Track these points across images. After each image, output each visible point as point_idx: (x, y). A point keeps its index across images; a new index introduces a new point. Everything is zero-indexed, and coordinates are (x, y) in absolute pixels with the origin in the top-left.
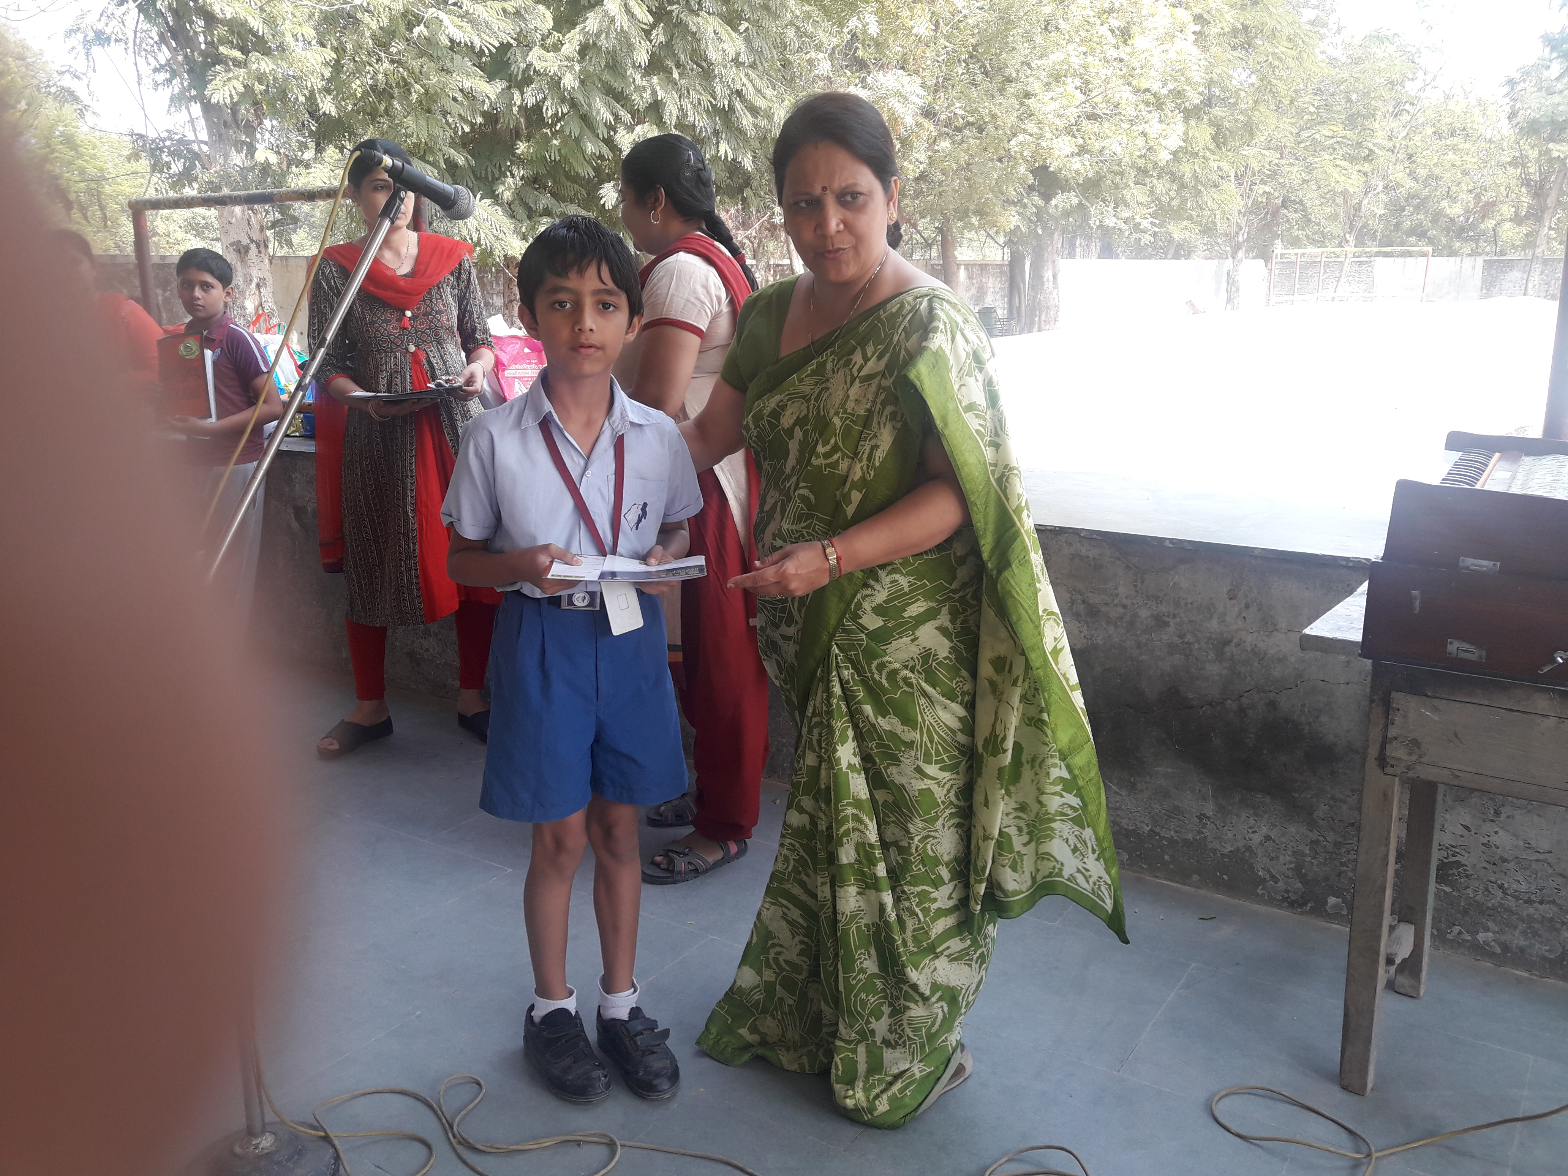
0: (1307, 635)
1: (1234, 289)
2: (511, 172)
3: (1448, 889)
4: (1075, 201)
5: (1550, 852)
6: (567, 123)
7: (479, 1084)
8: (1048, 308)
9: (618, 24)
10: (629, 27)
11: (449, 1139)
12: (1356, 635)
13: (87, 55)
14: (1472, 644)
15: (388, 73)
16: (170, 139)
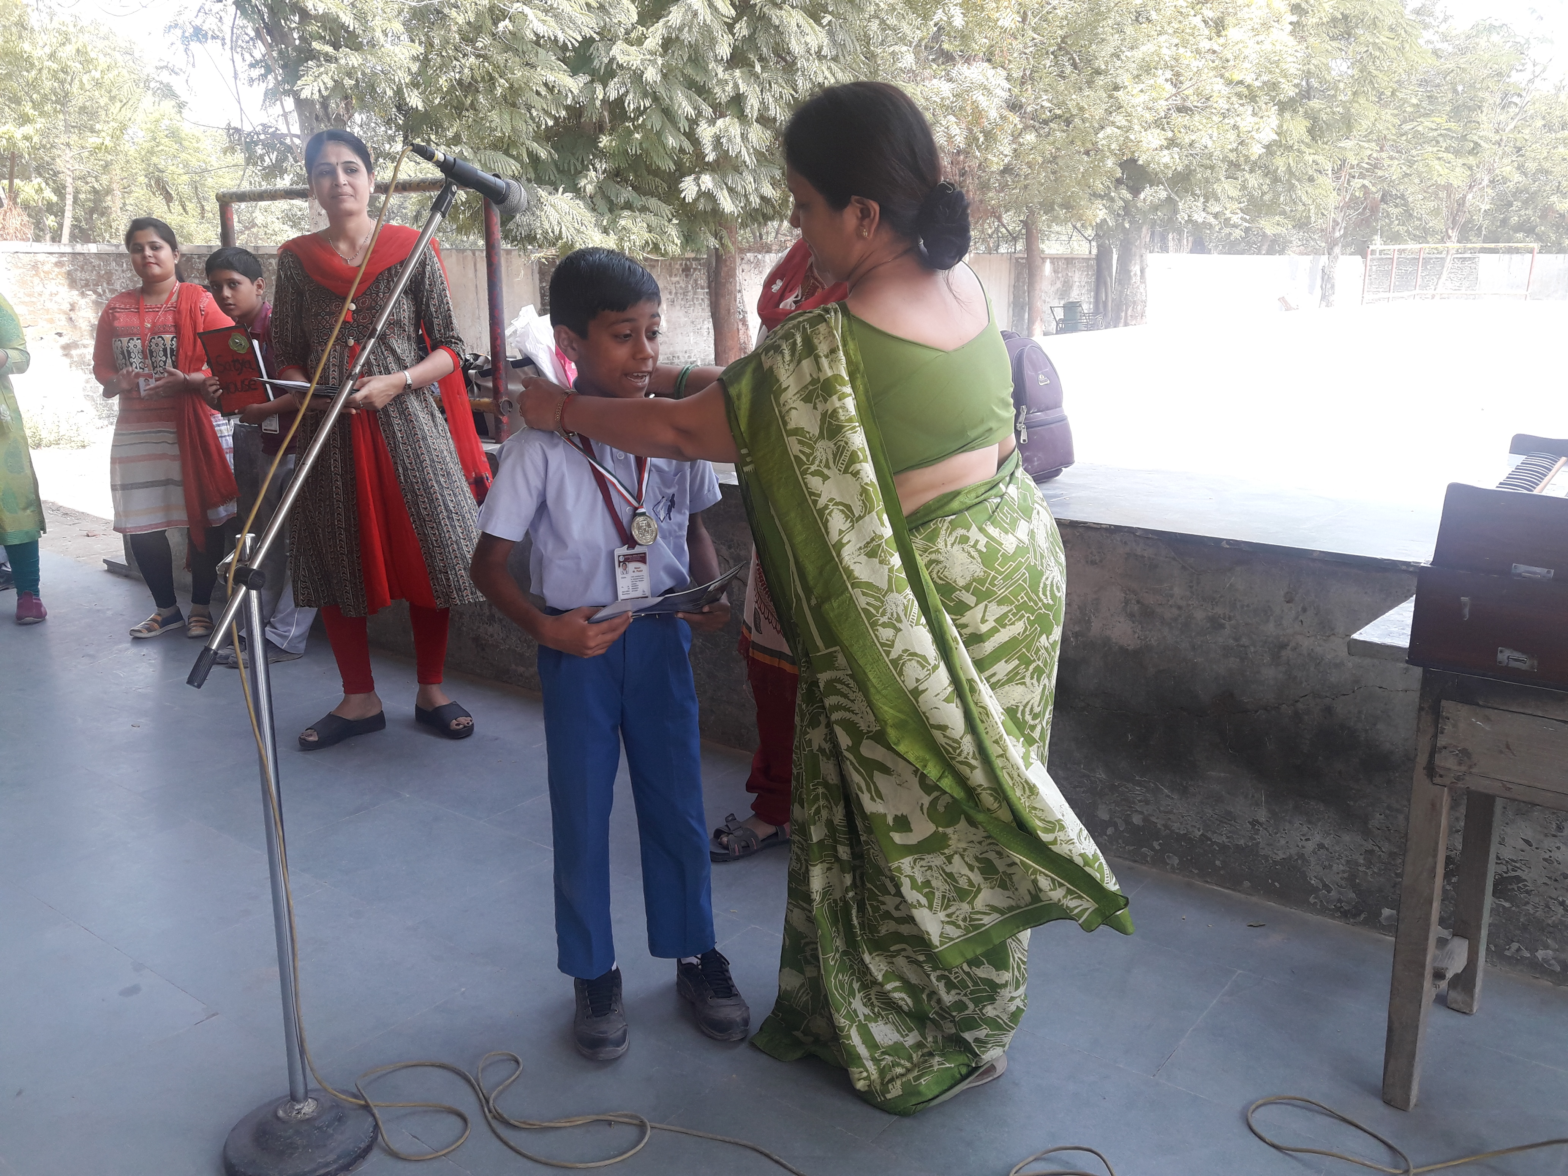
0: (1356, 640)
1: (1329, 286)
2: (593, 165)
3: (1507, 905)
4: (1163, 195)
6: (649, 117)
7: (517, 1062)
8: (1134, 302)
9: (701, 17)
10: (711, 21)
11: (484, 1112)
12: (1404, 641)
13: (186, 50)
14: (1523, 652)
15: (474, 67)
16: (265, 133)
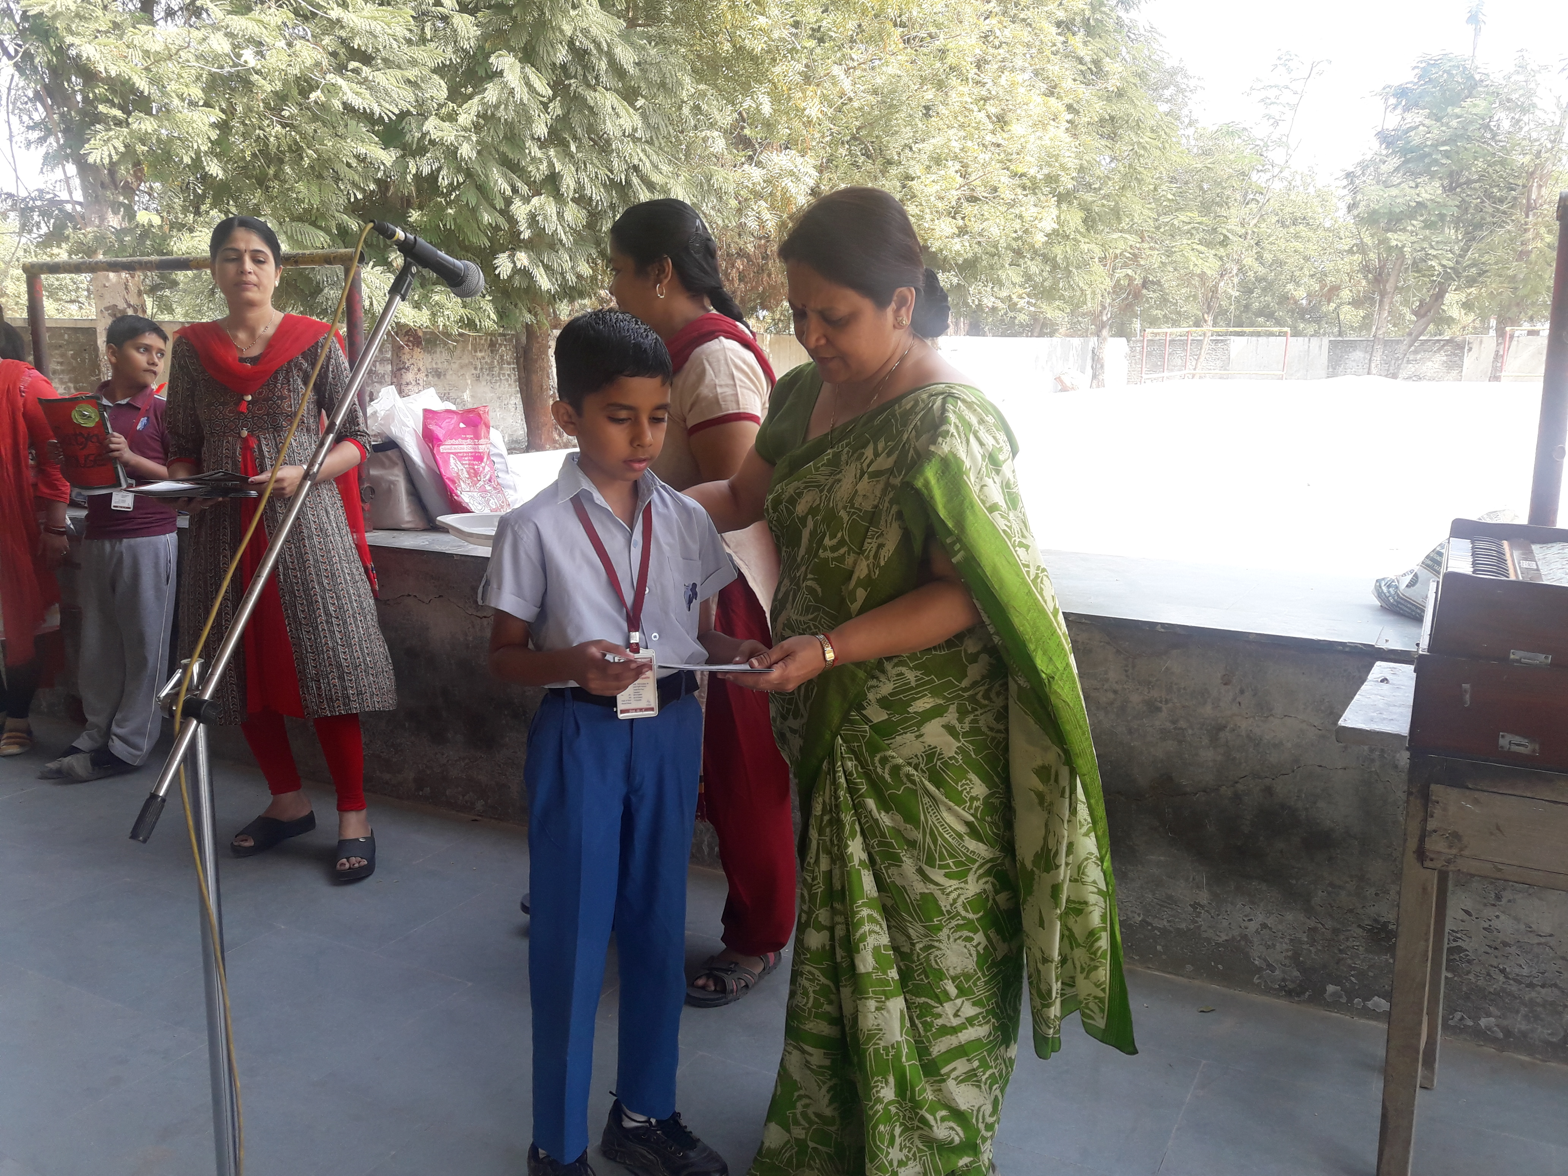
0: (1340, 726)
1: (1099, 366)
4: (955, 281)
5: (1551, 935)
6: (463, 193)
9: (518, 96)
10: (528, 100)
12: (1401, 728)
14: (1525, 737)
15: (280, 136)
16: (41, 198)
